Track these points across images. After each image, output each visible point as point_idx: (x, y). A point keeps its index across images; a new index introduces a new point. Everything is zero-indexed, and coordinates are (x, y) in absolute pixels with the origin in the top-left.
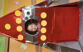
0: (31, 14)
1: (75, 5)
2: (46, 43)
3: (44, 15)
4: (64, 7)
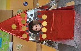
0: (34, 16)
2: (46, 40)
3: (44, 17)
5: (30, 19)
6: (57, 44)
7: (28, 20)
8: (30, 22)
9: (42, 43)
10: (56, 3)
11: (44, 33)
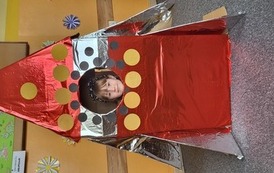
0: (96, 54)
1: (216, 29)
2: (140, 137)
3: (132, 57)
4: (187, 36)
5: (84, 65)
6: (178, 149)
7: (75, 68)
8: (82, 73)
9: (127, 147)
10: (169, 13)
11: (132, 111)
